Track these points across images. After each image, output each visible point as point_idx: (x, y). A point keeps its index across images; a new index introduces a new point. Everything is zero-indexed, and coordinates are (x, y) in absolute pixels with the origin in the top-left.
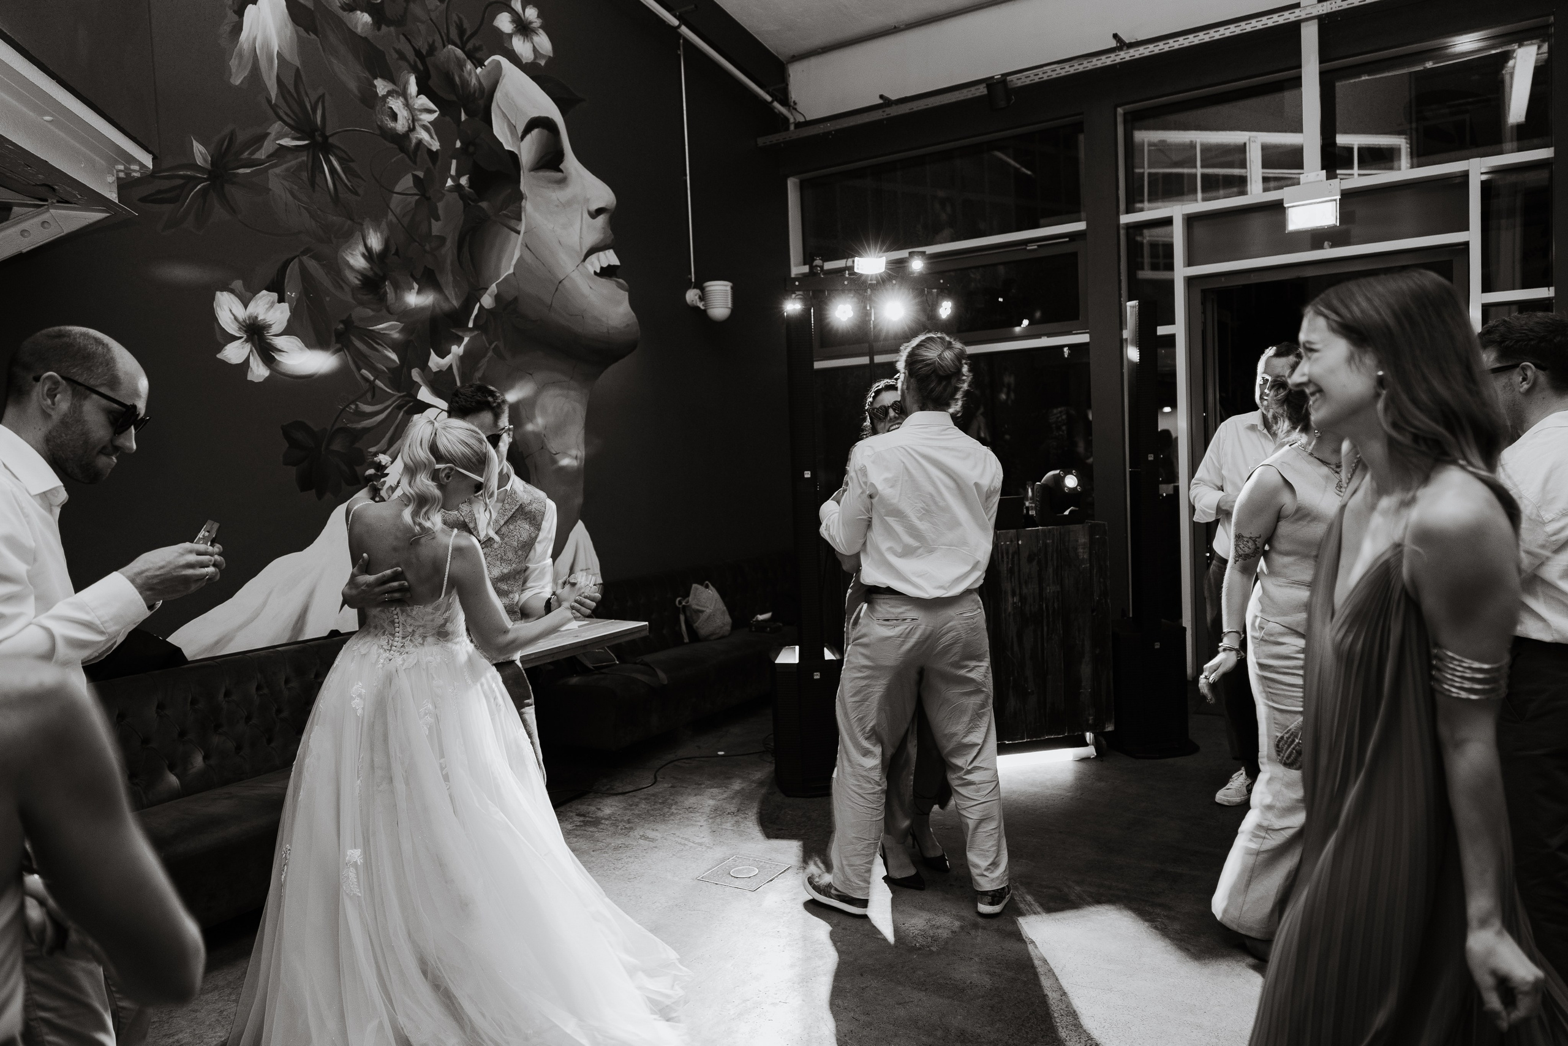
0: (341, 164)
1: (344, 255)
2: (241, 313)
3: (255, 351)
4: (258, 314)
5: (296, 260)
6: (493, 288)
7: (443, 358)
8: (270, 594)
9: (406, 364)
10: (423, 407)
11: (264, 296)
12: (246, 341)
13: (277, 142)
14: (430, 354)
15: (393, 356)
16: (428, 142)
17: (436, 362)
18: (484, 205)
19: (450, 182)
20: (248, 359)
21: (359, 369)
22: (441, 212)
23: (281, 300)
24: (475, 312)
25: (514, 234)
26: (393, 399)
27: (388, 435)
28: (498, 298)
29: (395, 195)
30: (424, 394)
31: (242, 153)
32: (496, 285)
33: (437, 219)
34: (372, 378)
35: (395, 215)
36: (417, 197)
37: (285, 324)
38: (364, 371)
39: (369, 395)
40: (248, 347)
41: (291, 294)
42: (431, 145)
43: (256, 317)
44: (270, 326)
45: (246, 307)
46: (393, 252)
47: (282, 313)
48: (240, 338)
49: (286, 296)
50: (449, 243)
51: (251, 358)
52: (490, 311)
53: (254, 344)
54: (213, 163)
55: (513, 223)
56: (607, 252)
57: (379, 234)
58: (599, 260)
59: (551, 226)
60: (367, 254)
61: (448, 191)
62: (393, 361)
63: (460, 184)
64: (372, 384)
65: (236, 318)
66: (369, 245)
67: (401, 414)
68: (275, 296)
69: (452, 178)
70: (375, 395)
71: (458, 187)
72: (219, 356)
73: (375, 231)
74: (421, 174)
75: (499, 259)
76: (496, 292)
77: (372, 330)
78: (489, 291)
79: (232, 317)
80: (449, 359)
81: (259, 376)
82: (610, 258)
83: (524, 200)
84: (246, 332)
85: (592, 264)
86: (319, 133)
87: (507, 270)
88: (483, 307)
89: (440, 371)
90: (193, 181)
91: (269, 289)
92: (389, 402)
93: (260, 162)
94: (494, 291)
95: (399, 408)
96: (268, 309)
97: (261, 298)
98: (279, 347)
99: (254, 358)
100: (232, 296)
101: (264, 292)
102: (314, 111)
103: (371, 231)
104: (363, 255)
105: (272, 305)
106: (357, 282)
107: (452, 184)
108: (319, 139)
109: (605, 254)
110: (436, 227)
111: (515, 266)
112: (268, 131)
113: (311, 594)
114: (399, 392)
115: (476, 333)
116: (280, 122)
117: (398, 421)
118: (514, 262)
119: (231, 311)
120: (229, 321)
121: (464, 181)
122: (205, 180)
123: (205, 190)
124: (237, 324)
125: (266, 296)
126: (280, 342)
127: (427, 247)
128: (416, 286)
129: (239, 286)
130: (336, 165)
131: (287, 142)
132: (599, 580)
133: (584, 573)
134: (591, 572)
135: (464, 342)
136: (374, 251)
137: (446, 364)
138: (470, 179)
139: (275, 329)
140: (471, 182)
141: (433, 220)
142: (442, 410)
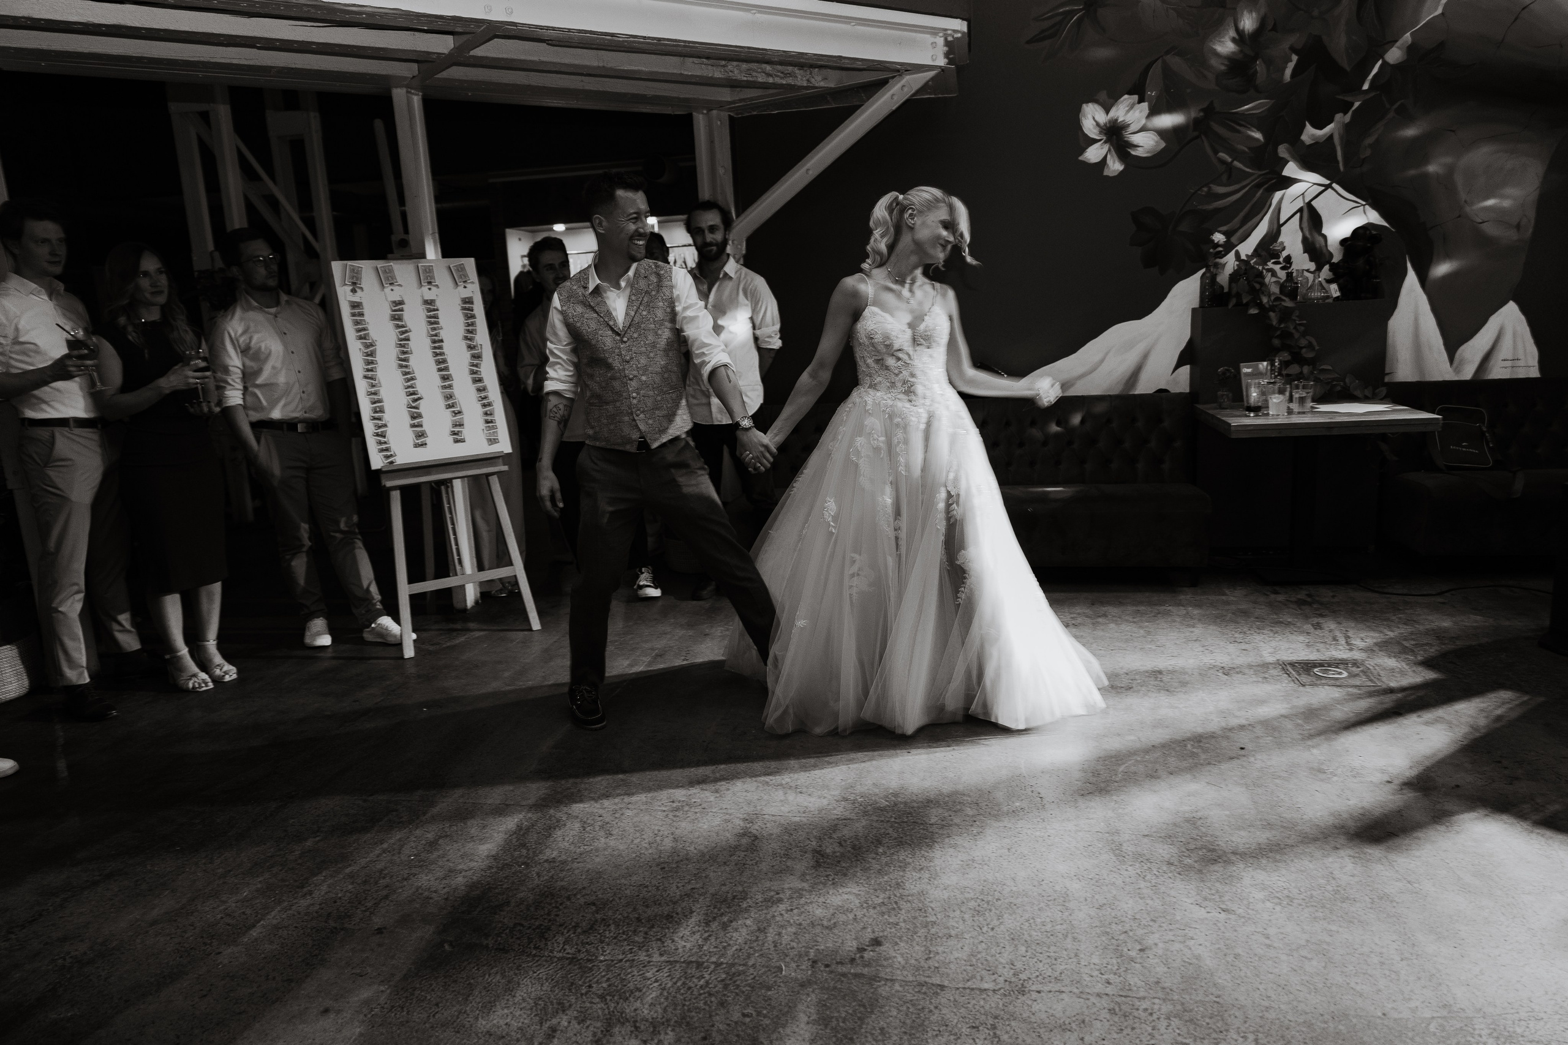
1: (1211, 44)
2: (1102, 118)
3: (1112, 150)
4: (1118, 117)
5: (1160, 62)
6: (1407, 37)
7: (1321, 128)
8: (1107, 354)
9: (1272, 141)
10: (1289, 182)
11: (1125, 99)
12: (1105, 142)
14: (1304, 126)
15: (1258, 135)
17: (1310, 133)
20: (1106, 156)
21: (1216, 152)
23: (1140, 102)
24: (1375, 70)
26: (1253, 178)
27: (1242, 214)
28: (1411, 49)
30: (1291, 169)
32: (1411, 34)
34: (1230, 160)
37: (1142, 122)
38: (1222, 155)
39: (1225, 177)
40: (1106, 147)
41: (1152, 93)
43: (1117, 120)
44: (1129, 125)
45: (1107, 112)
46: (1270, 27)
47: (1141, 112)
48: (1100, 140)
49: (1146, 97)
51: (1109, 156)
52: (1398, 67)
53: (1112, 144)
57: (1254, 15)
60: (1237, 37)
62: (1257, 140)
64: (1229, 167)
65: (1098, 124)
66: (1241, 28)
67: (1261, 191)
68: (1136, 97)
70: (1231, 175)
72: (1081, 158)
73: (1251, 12)
76: (1410, 42)
77: (1235, 113)
78: (1398, 44)
79: (1095, 123)
80: (1328, 129)
81: (1114, 171)
84: (1106, 134)
87: (1432, 12)
88: (1387, 63)
89: (1317, 143)
90: (1071, 13)
91: (1130, 93)
92: (1244, 183)
94: (1406, 42)
95: (1258, 186)
96: (1128, 111)
97: (1122, 102)
98: (1135, 143)
99: (1112, 156)
100: (1097, 107)
101: (1126, 96)
103: (1245, 12)
104: (1234, 40)
105: (1132, 107)
106: (1223, 68)
111: (1447, 4)
113: (1145, 356)
114: (1260, 170)
115: (1372, 94)
117: (1255, 199)
119: (1094, 118)
120: (1091, 127)
122: (1081, 10)
123: (1080, 20)
124: (1098, 129)
125: (1127, 100)
126: (1136, 139)
127: (1316, 13)
128: (1295, 58)
129: (1103, 95)
132: (1534, 373)
133: (1509, 364)
134: (1521, 363)
135: (1354, 108)
136: (1246, 32)
137: (1325, 135)
139: (1133, 127)
142: (1314, 184)
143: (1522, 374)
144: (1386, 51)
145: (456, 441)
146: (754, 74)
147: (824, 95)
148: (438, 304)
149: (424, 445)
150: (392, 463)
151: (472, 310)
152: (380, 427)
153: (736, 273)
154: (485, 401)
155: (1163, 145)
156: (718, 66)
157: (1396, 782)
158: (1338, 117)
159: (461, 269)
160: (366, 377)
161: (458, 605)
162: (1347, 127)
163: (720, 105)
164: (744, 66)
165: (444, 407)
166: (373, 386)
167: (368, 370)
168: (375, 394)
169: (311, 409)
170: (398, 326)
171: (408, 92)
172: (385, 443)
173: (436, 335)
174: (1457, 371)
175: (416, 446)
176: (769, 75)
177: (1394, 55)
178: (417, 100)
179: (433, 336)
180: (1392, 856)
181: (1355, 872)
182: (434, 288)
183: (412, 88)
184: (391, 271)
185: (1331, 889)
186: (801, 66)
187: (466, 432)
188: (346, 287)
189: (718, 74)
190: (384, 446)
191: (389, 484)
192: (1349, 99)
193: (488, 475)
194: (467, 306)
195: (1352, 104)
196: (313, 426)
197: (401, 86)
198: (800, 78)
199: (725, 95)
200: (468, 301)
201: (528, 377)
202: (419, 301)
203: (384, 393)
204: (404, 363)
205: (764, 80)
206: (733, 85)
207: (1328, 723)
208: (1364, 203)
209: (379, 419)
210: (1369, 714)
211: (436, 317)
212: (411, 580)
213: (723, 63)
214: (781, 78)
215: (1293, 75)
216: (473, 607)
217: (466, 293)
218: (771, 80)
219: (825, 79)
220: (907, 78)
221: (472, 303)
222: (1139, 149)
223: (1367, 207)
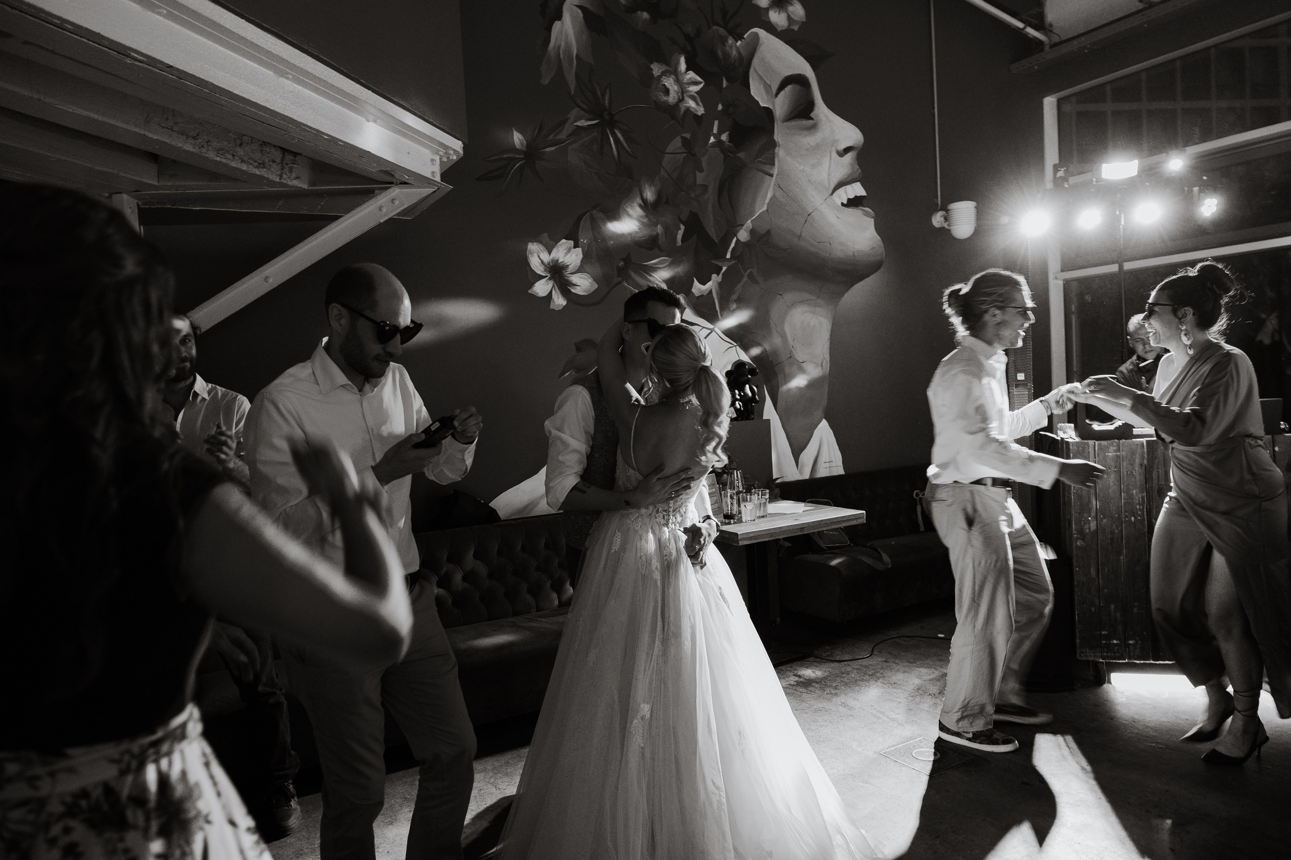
0: (623, 135)
2: (546, 257)
3: (556, 287)
4: (559, 258)
5: (588, 214)
6: (749, 224)
7: (704, 284)
11: (563, 243)
12: (550, 279)
13: (575, 124)
14: (693, 281)
16: (694, 108)
17: (698, 288)
18: (741, 155)
19: (712, 140)
20: (551, 292)
22: (704, 165)
23: (576, 246)
24: (733, 245)
25: (767, 177)
28: (752, 232)
29: (666, 155)
30: (688, 315)
31: (549, 135)
32: (752, 221)
33: (701, 171)
35: (666, 171)
36: (685, 154)
40: (551, 283)
41: (583, 241)
42: (697, 111)
43: (558, 260)
44: (568, 266)
45: (550, 253)
47: (577, 255)
48: (546, 277)
49: (580, 243)
50: (710, 190)
51: (553, 292)
52: (746, 244)
53: (555, 281)
54: (528, 146)
55: (766, 168)
56: (854, 185)
57: (652, 188)
58: (846, 193)
59: (802, 167)
60: (642, 204)
61: (711, 147)
63: (722, 140)
65: (542, 262)
68: (571, 243)
69: (715, 136)
71: (719, 142)
73: (650, 186)
74: (688, 136)
75: (754, 200)
76: (751, 228)
77: (646, 265)
79: (540, 261)
80: (709, 285)
82: (857, 190)
83: (777, 148)
84: (550, 272)
85: (840, 196)
86: (607, 112)
87: (761, 208)
88: (739, 240)
89: (702, 295)
90: (514, 160)
93: (562, 141)
94: (749, 227)
96: (566, 254)
97: (561, 245)
98: (574, 282)
101: (564, 241)
102: (603, 95)
103: (647, 186)
104: (641, 206)
105: (569, 250)
107: (714, 140)
108: (607, 117)
109: (852, 187)
110: (700, 178)
111: (768, 204)
112: (568, 116)
115: (733, 262)
116: (577, 108)
118: (767, 201)
120: (538, 264)
121: (724, 137)
122: (522, 159)
123: (521, 168)
124: (543, 266)
125: (565, 244)
126: (575, 279)
127: (692, 195)
128: (682, 227)
129: (545, 236)
130: (619, 135)
131: (582, 123)
132: (841, 472)
133: (827, 465)
134: (833, 464)
135: (723, 271)
136: (649, 202)
137: (707, 290)
138: (729, 134)
139: (571, 268)
140: (731, 138)
141: (697, 172)
142: (703, 327)
143: (835, 474)
144: (738, 232)
158: (714, 276)
162: (720, 285)
174: (801, 473)
177: (743, 235)
192: (720, 264)
195: (721, 269)
208: (736, 344)
215: (683, 241)
222: (577, 287)
223: (737, 347)
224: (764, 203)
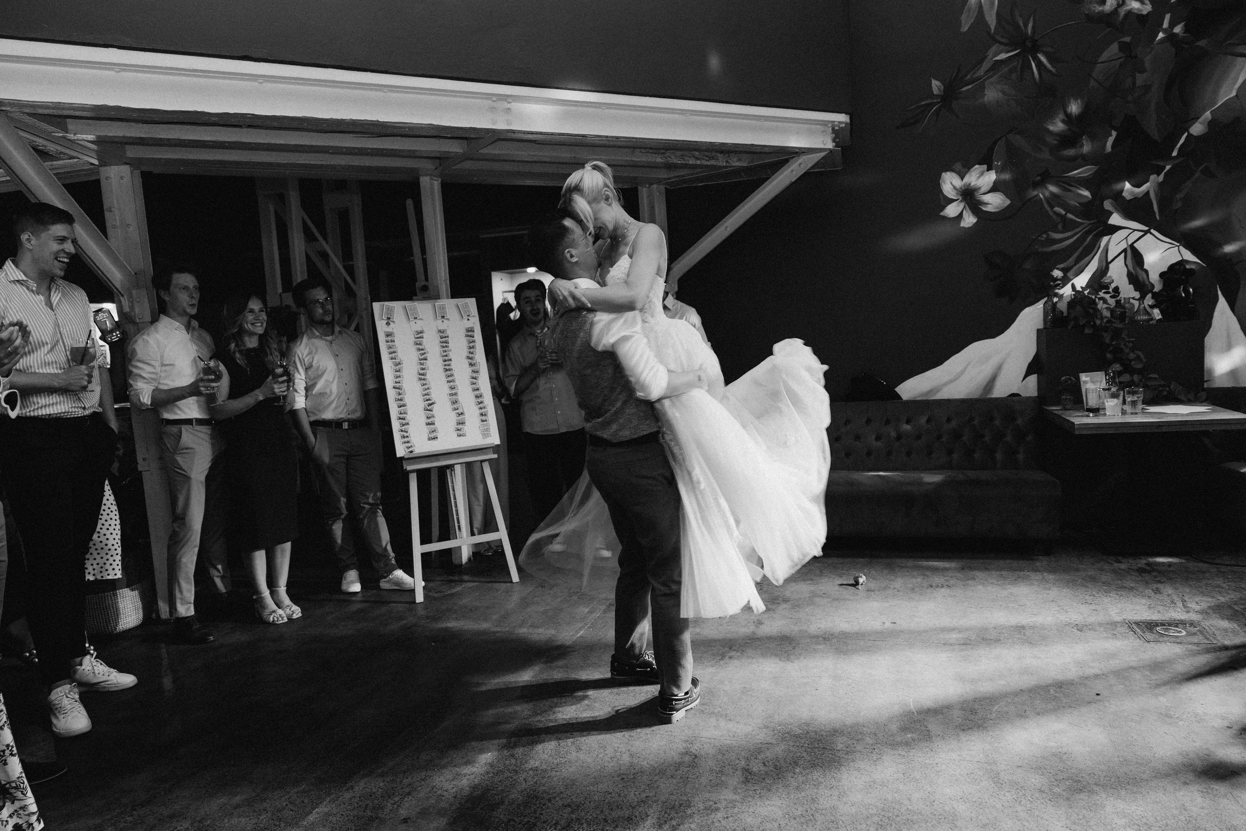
0: (1046, 57)
1: (1045, 125)
2: (958, 182)
3: (967, 207)
4: (971, 182)
5: (1003, 139)
6: (1208, 115)
7: (1139, 186)
8: (967, 365)
9: (1098, 197)
11: (976, 169)
12: (961, 201)
13: (994, 59)
14: (1125, 186)
15: (1086, 193)
16: (1138, 9)
17: (1130, 191)
18: (1202, 43)
19: (1161, 35)
20: (962, 212)
21: (1052, 207)
22: (1147, 65)
23: (988, 170)
24: (1182, 141)
25: (1240, 59)
26: (1083, 226)
27: (1078, 254)
28: (1211, 124)
29: (1099, 65)
30: (1116, 219)
31: (966, 76)
32: (1211, 112)
33: (1143, 71)
34: (1064, 213)
35: (1097, 81)
36: (1122, 60)
37: (991, 185)
38: (1057, 209)
39: (1060, 227)
40: (962, 205)
41: (997, 163)
42: (1142, 10)
43: (970, 184)
44: (980, 188)
45: (962, 179)
46: (1092, 111)
47: (989, 178)
48: (957, 200)
49: (994, 166)
50: (1154, 89)
51: (964, 212)
52: (1198, 138)
53: (966, 203)
54: (945, 90)
57: (1079, 102)
60: (1066, 119)
61: (1158, 44)
62: (1086, 197)
63: (1174, 33)
64: (1063, 218)
65: (955, 188)
66: (1069, 112)
67: (1090, 237)
68: (985, 167)
69: (1165, 31)
70: (1065, 225)
71: (1171, 37)
72: (941, 214)
73: (1076, 100)
74: (1127, 39)
75: (1218, 86)
76: (1210, 118)
77: (1067, 177)
78: (1200, 120)
79: (953, 187)
80: (1144, 188)
81: (969, 223)
84: (961, 195)
86: (1029, 40)
87: (1228, 94)
88: (1192, 135)
89: (1135, 198)
90: (931, 105)
91: (980, 164)
92: (1078, 230)
93: (979, 78)
94: (1207, 118)
95: (1088, 233)
96: (979, 177)
97: (974, 171)
98: (986, 201)
99: (967, 212)
100: (954, 175)
101: (977, 166)
102: (1026, 26)
103: (1072, 100)
104: (1063, 121)
105: (982, 174)
106: (1056, 142)
107: (1164, 36)
108: (1029, 45)
110: (1140, 79)
111: (1239, 89)
112: (987, 54)
113: (999, 368)
114: (1089, 220)
115: (1181, 159)
116: (997, 44)
117: (1086, 243)
118: (1237, 85)
119: (951, 183)
120: (950, 190)
121: (1178, 29)
122: (938, 103)
123: (937, 112)
124: (955, 191)
125: (978, 169)
126: (987, 198)
127: (1130, 98)
128: (1114, 133)
129: (958, 166)
130: (1043, 59)
131: (1003, 56)
135: (1165, 171)
136: (1073, 114)
137: (1140, 193)
138: (1185, 26)
139: (983, 190)
140: (1186, 29)
141: (1137, 74)
142: (1135, 230)
144: (1191, 125)
145: (459, 436)
146: (686, 158)
147: (737, 171)
148: (449, 333)
149: (435, 438)
150: (411, 452)
151: (473, 337)
152: (403, 425)
153: (673, 306)
154: (481, 405)
155: (1008, 202)
156: (659, 154)
157: (1236, 727)
158: (1153, 177)
159: (466, 306)
160: (394, 388)
161: (456, 561)
162: (1161, 185)
163: (659, 181)
164: (679, 153)
165: (451, 410)
166: (400, 394)
167: (396, 382)
168: (401, 400)
169: (354, 411)
170: (419, 350)
171: (431, 179)
172: (407, 437)
173: (446, 356)
175: (430, 439)
176: (697, 159)
177: (1197, 129)
178: (437, 185)
179: (443, 356)
180: (1236, 793)
181: (1204, 805)
182: (445, 321)
183: (434, 176)
184: (415, 309)
185: (1184, 819)
186: (722, 152)
187: (466, 428)
188: (383, 321)
189: (659, 160)
190: (406, 440)
191: (409, 468)
192: (1161, 164)
193: (482, 461)
194: (470, 333)
195: (1164, 168)
196: (353, 423)
197: (426, 175)
198: (721, 162)
199: (663, 175)
200: (470, 330)
201: (511, 384)
202: (435, 330)
203: (407, 400)
204: (423, 377)
205: (694, 163)
206: (669, 167)
207: (1171, 675)
208: (1178, 244)
209: (404, 419)
210: (1207, 668)
211: (447, 342)
212: (423, 542)
213: (663, 151)
214: (707, 160)
215: (1113, 147)
216: (466, 563)
217: (469, 325)
218: (699, 162)
219: (740, 160)
220: (803, 159)
221: (473, 331)
222: (989, 206)
223: (1181, 247)
224: (1233, 88)
